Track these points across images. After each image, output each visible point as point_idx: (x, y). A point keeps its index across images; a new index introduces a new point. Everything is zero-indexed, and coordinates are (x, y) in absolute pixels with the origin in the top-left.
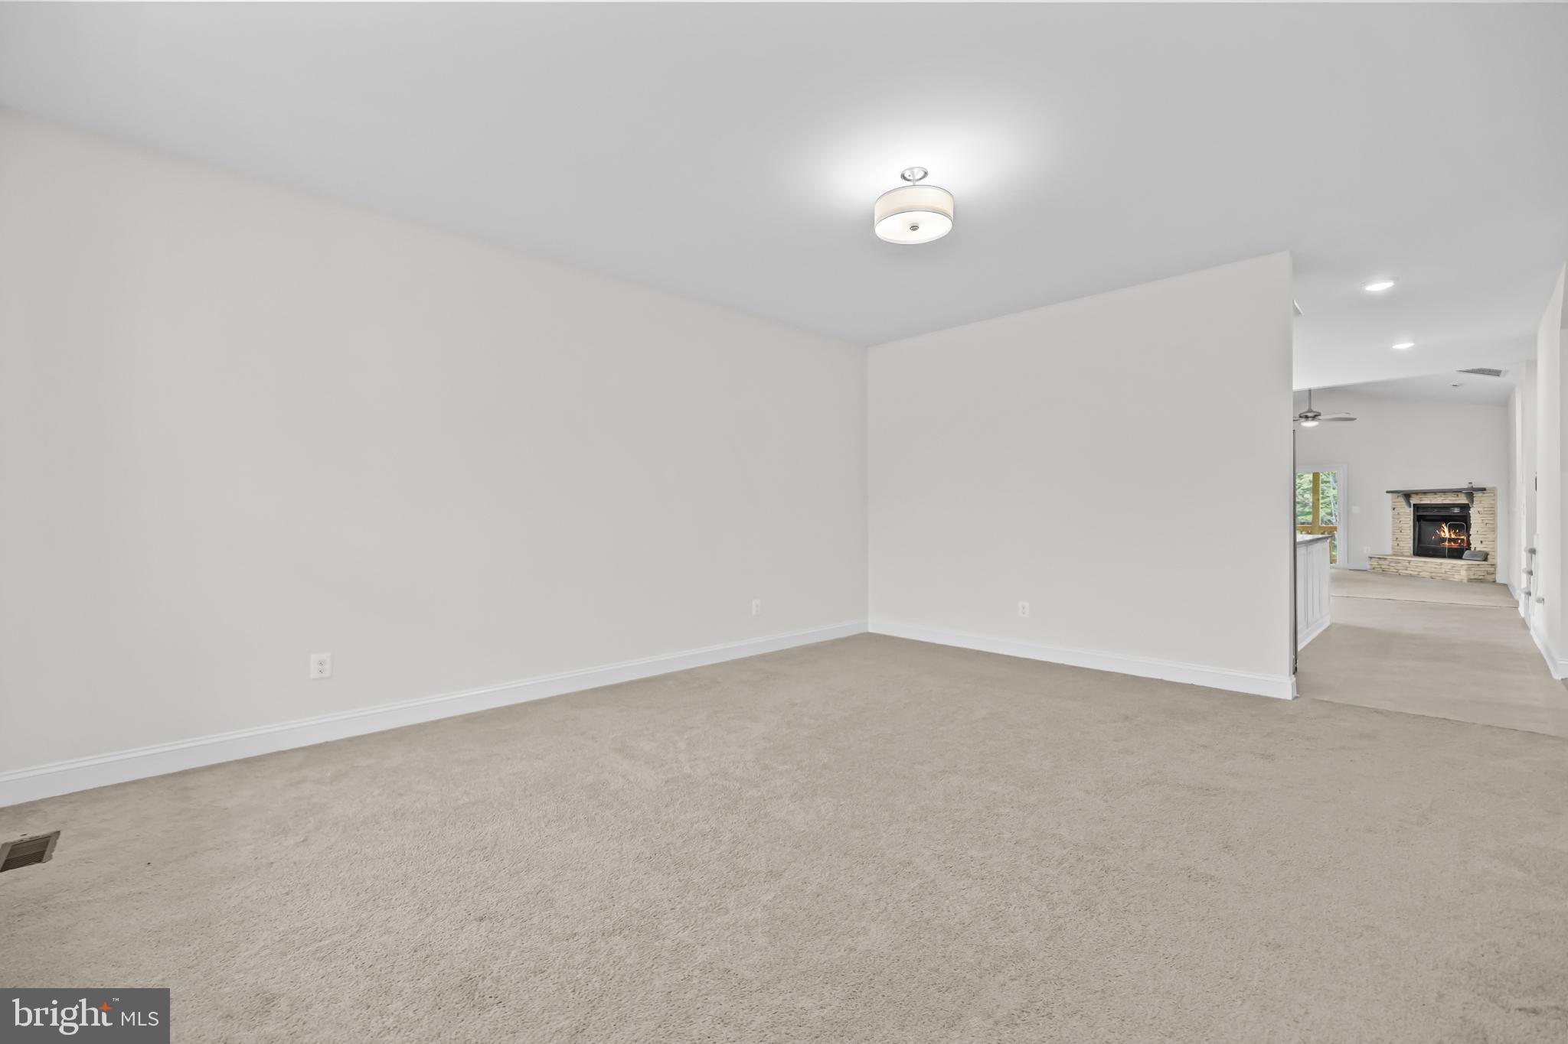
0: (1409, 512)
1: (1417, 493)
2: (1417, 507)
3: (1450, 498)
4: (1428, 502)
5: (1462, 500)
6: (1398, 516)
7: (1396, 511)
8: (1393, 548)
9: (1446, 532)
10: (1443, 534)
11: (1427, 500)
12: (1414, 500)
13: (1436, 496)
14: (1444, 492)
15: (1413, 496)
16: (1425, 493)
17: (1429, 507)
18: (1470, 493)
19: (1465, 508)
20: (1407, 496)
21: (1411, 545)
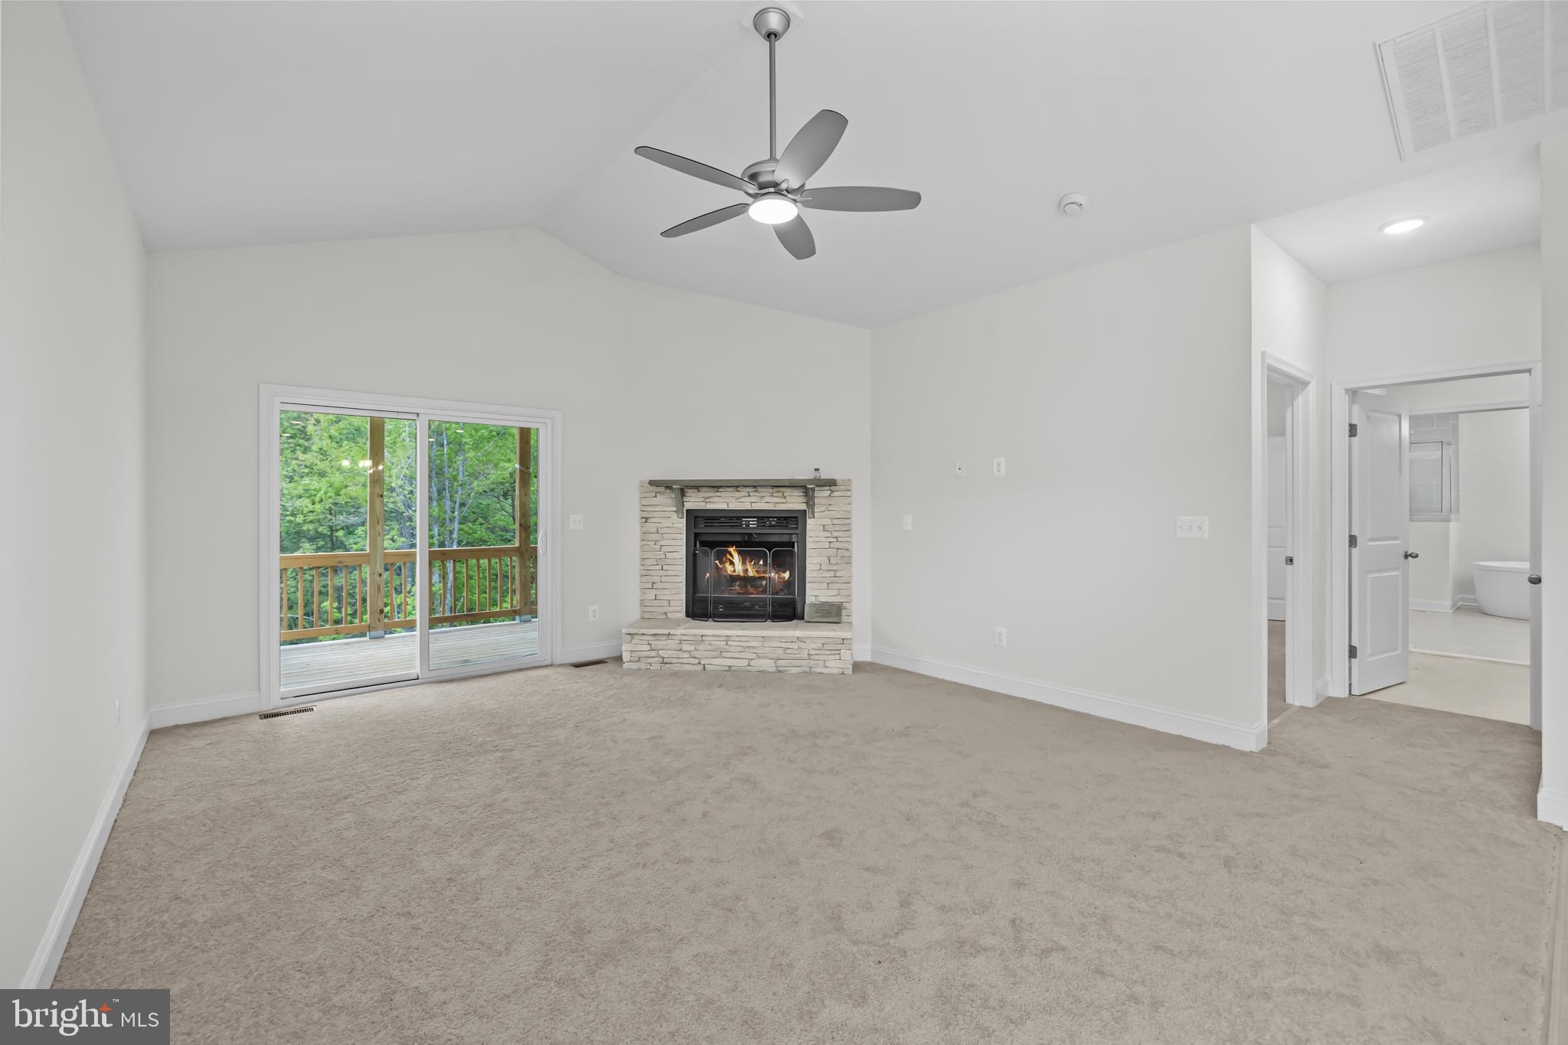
0: (677, 529)
1: (697, 486)
2: (694, 518)
3: (768, 499)
4: (724, 507)
5: (793, 502)
6: (655, 537)
7: (651, 527)
8: (642, 604)
9: (737, 565)
10: (729, 568)
11: (721, 502)
12: (694, 502)
13: (738, 494)
14: (755, 485)
15: (690, 492)
16: (716, 486)
17: (718, 518)
18: (807, 488)
19: (794, 520)
20: (681, 489)
21: (683, 597)
